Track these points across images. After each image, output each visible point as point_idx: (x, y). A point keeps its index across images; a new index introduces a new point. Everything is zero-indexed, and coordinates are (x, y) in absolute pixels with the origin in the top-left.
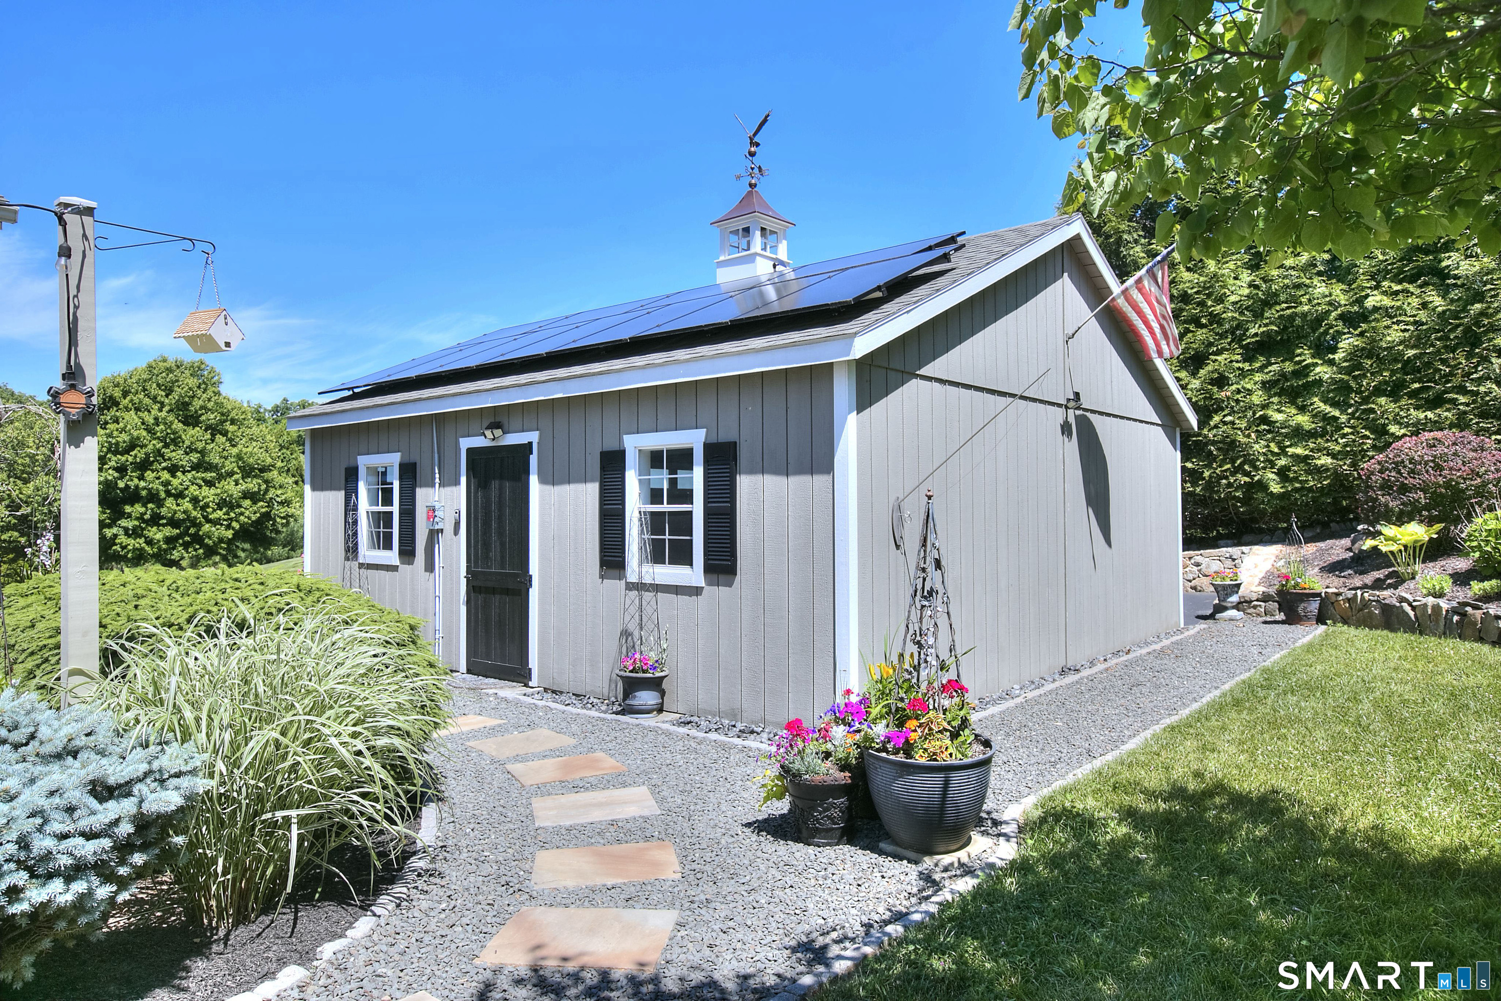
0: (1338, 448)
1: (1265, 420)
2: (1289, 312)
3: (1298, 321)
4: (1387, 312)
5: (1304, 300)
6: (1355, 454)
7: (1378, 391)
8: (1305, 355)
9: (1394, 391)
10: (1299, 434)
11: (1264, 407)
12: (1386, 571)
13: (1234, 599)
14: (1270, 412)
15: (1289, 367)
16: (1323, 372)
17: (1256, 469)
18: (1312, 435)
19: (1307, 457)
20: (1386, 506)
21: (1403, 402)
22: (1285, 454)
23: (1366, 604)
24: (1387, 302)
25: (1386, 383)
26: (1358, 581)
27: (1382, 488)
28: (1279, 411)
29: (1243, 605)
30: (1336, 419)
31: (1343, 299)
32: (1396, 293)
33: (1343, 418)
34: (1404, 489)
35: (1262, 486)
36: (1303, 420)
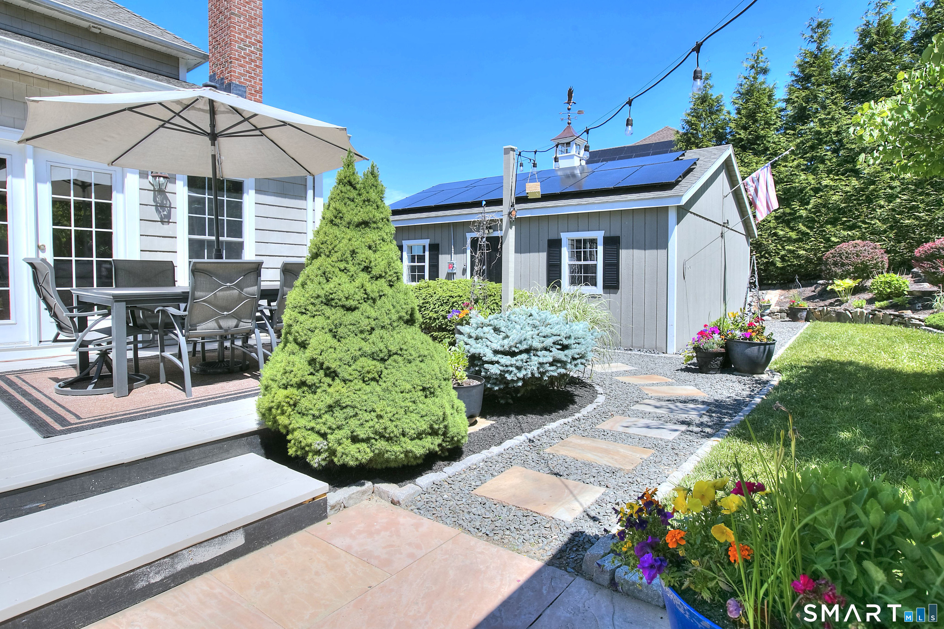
0: (809, 247)
1: (775, 234)
2: (788, 186)
3: (792, 190)
4: (831, 188)
5: (797, 181)
6: (816, 250)
7: (827, 222)
8: (796, 205)
9: (833, 222)
10: (790, 240)
11: (775, 228)
12: (834, 299)
13: (768, 311)
14: (778, 231)
15: (788, 210)
16: (803, 213)
17: (771, 256)
18: (796, 241)
19: (794, 250)
20: (835, 272)
21: (838, 227)
22: (784, 249)
23: (828, 312)
24: (832, 183)
25: (831, 218)
26: (822, 304)
27: (833, 264)
28: (782, 230)
29: (772, 314)
30: (808, 234)
31: (813, 182)
32: (837, 180)
33: (811, 234)
34: (843, 265)
35: (773, 264)
36: (793, 235)
